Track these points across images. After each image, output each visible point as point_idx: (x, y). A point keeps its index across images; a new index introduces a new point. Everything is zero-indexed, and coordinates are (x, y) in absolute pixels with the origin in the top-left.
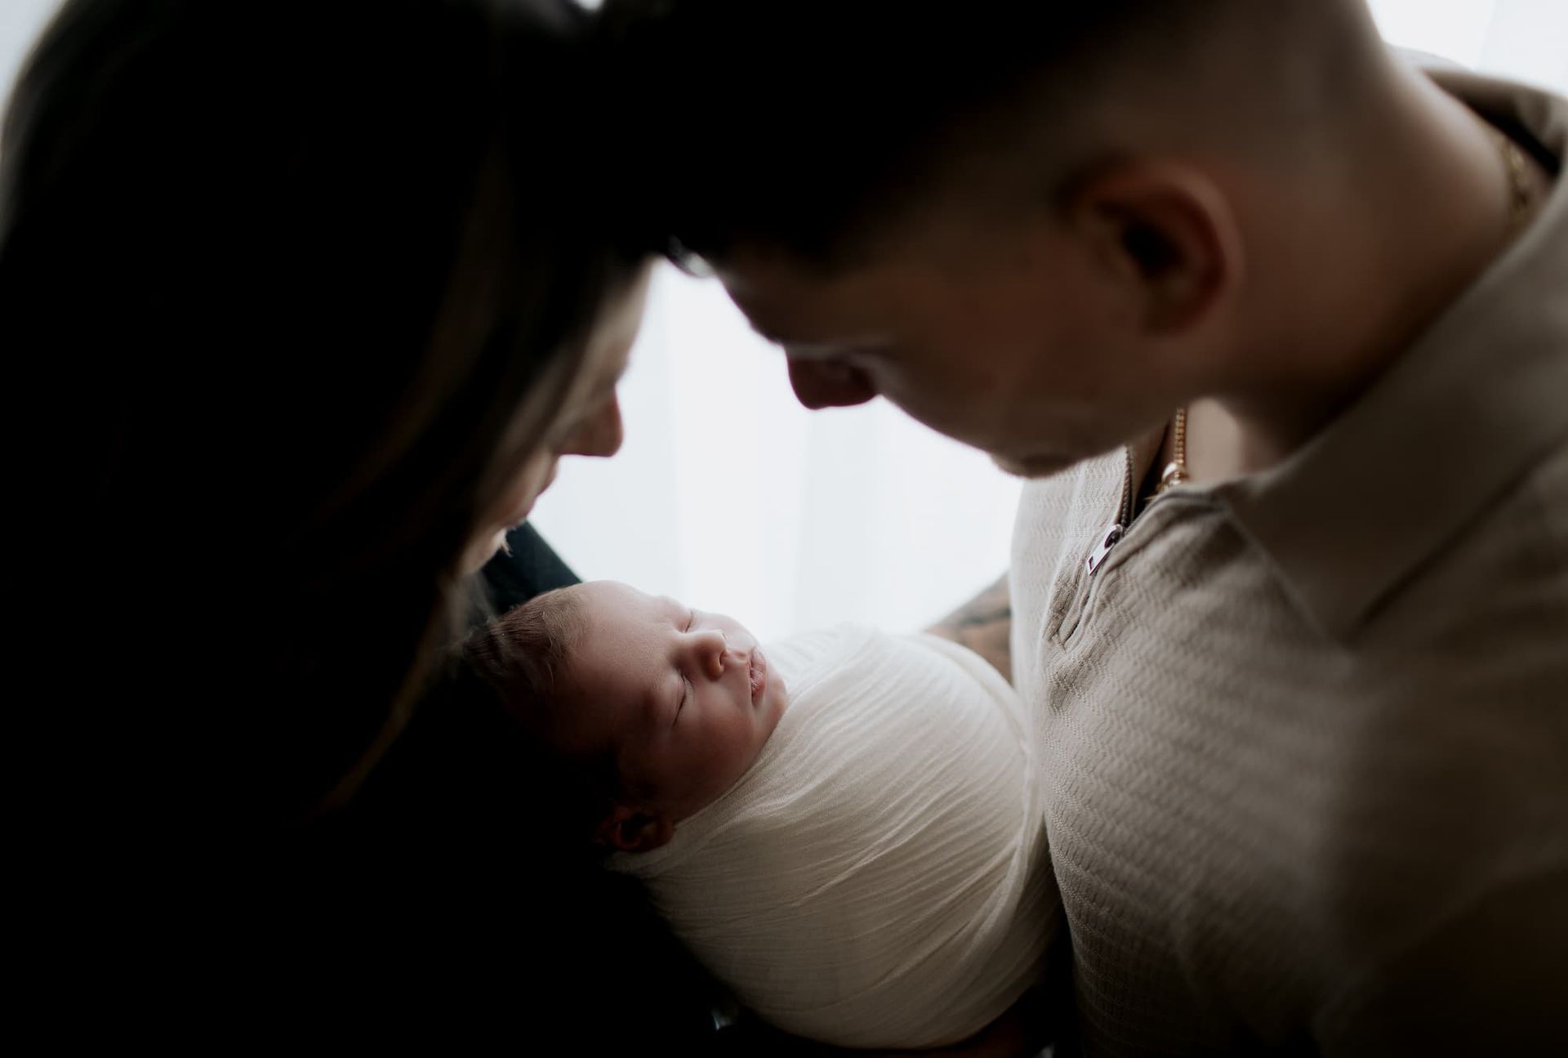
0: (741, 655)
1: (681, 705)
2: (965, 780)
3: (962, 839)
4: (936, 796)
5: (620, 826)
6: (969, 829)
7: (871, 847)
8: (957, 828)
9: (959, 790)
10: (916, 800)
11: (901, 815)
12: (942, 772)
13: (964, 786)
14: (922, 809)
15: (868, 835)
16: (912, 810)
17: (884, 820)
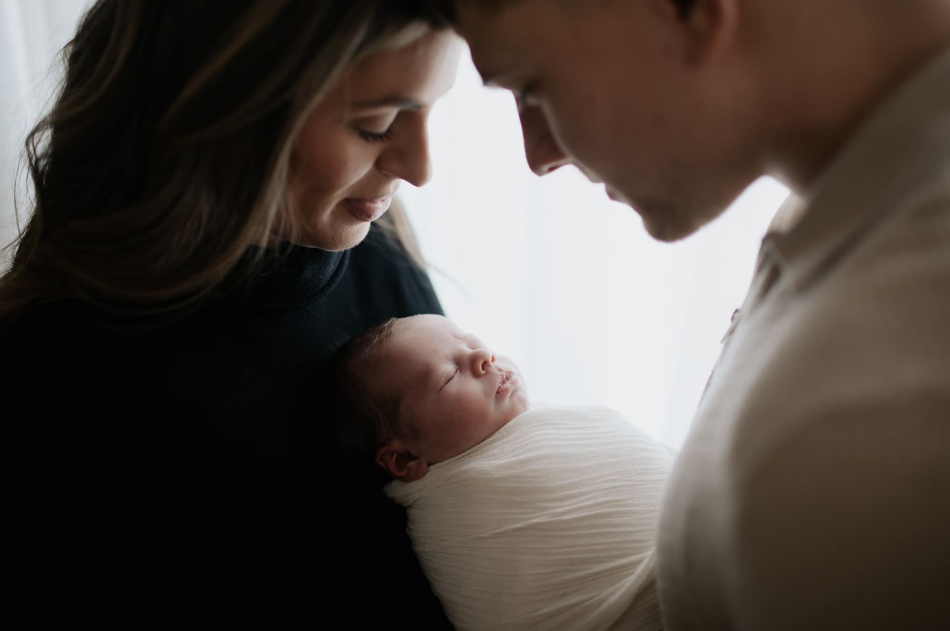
0: (500, 370)
1: (448, 381)
2: (631, 499)
3: (613, 534)
4: (604, 499)
5: (395, 455)
6: (621, 529)
7: (545, 513)
8: (612, 525)
9: (622, 503)
10: (589, 496)
11: (574, 501)
12: (614, 487)
13: (628, 502)
14: (590, 503)
15: (546, 504)
16: (582, 501)
17: (560, 499)
